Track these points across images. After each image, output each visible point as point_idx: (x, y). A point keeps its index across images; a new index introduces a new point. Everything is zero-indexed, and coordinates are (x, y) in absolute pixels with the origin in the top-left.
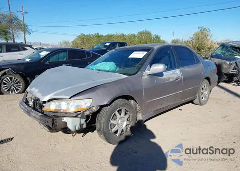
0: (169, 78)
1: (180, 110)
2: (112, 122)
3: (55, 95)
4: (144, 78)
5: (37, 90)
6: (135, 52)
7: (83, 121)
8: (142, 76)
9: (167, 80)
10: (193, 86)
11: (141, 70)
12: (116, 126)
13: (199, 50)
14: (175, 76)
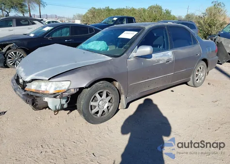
0: (158, 61)
1: (172, 91)
2: (92, 103)
3: (36, 76)
4: (129, 60)
5: (23, 70)
6: (126, 32)
7: (64, 101)
8: (128, 58)
9: (156, 63)
10: (186, 68)
11: (127, 52)
12: (97, 107)
13: (210, 26)
14: (166, 58)
